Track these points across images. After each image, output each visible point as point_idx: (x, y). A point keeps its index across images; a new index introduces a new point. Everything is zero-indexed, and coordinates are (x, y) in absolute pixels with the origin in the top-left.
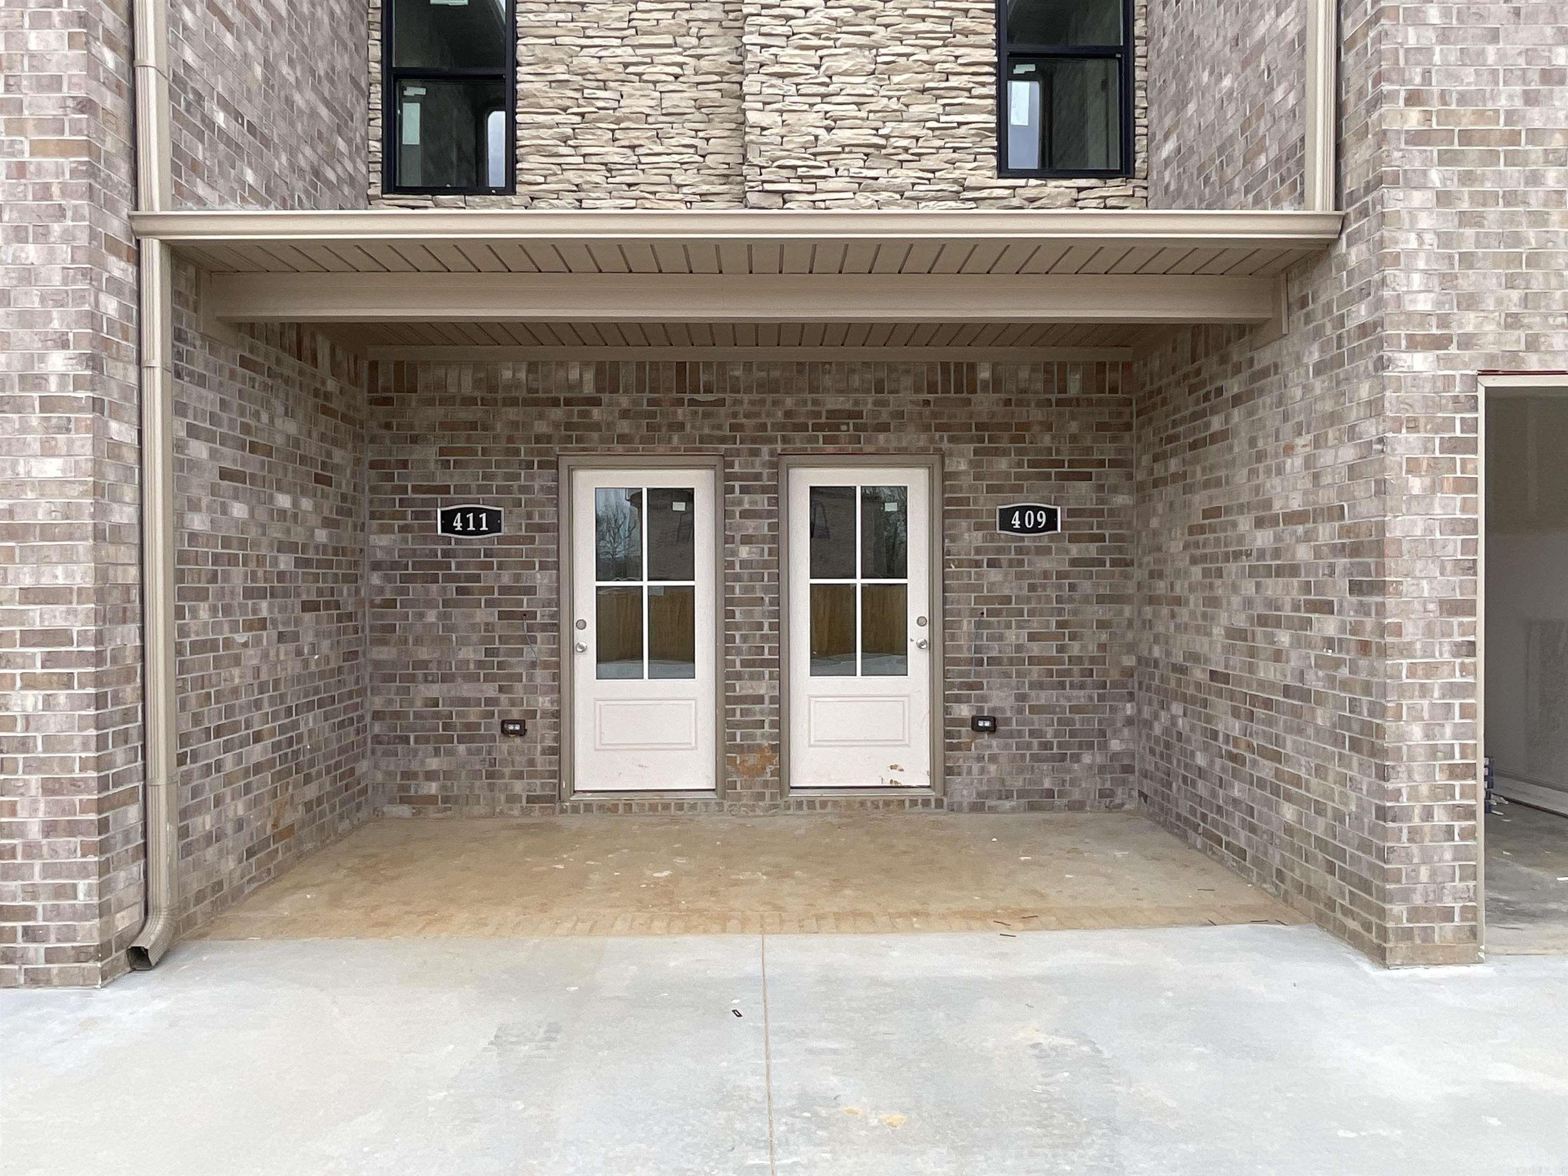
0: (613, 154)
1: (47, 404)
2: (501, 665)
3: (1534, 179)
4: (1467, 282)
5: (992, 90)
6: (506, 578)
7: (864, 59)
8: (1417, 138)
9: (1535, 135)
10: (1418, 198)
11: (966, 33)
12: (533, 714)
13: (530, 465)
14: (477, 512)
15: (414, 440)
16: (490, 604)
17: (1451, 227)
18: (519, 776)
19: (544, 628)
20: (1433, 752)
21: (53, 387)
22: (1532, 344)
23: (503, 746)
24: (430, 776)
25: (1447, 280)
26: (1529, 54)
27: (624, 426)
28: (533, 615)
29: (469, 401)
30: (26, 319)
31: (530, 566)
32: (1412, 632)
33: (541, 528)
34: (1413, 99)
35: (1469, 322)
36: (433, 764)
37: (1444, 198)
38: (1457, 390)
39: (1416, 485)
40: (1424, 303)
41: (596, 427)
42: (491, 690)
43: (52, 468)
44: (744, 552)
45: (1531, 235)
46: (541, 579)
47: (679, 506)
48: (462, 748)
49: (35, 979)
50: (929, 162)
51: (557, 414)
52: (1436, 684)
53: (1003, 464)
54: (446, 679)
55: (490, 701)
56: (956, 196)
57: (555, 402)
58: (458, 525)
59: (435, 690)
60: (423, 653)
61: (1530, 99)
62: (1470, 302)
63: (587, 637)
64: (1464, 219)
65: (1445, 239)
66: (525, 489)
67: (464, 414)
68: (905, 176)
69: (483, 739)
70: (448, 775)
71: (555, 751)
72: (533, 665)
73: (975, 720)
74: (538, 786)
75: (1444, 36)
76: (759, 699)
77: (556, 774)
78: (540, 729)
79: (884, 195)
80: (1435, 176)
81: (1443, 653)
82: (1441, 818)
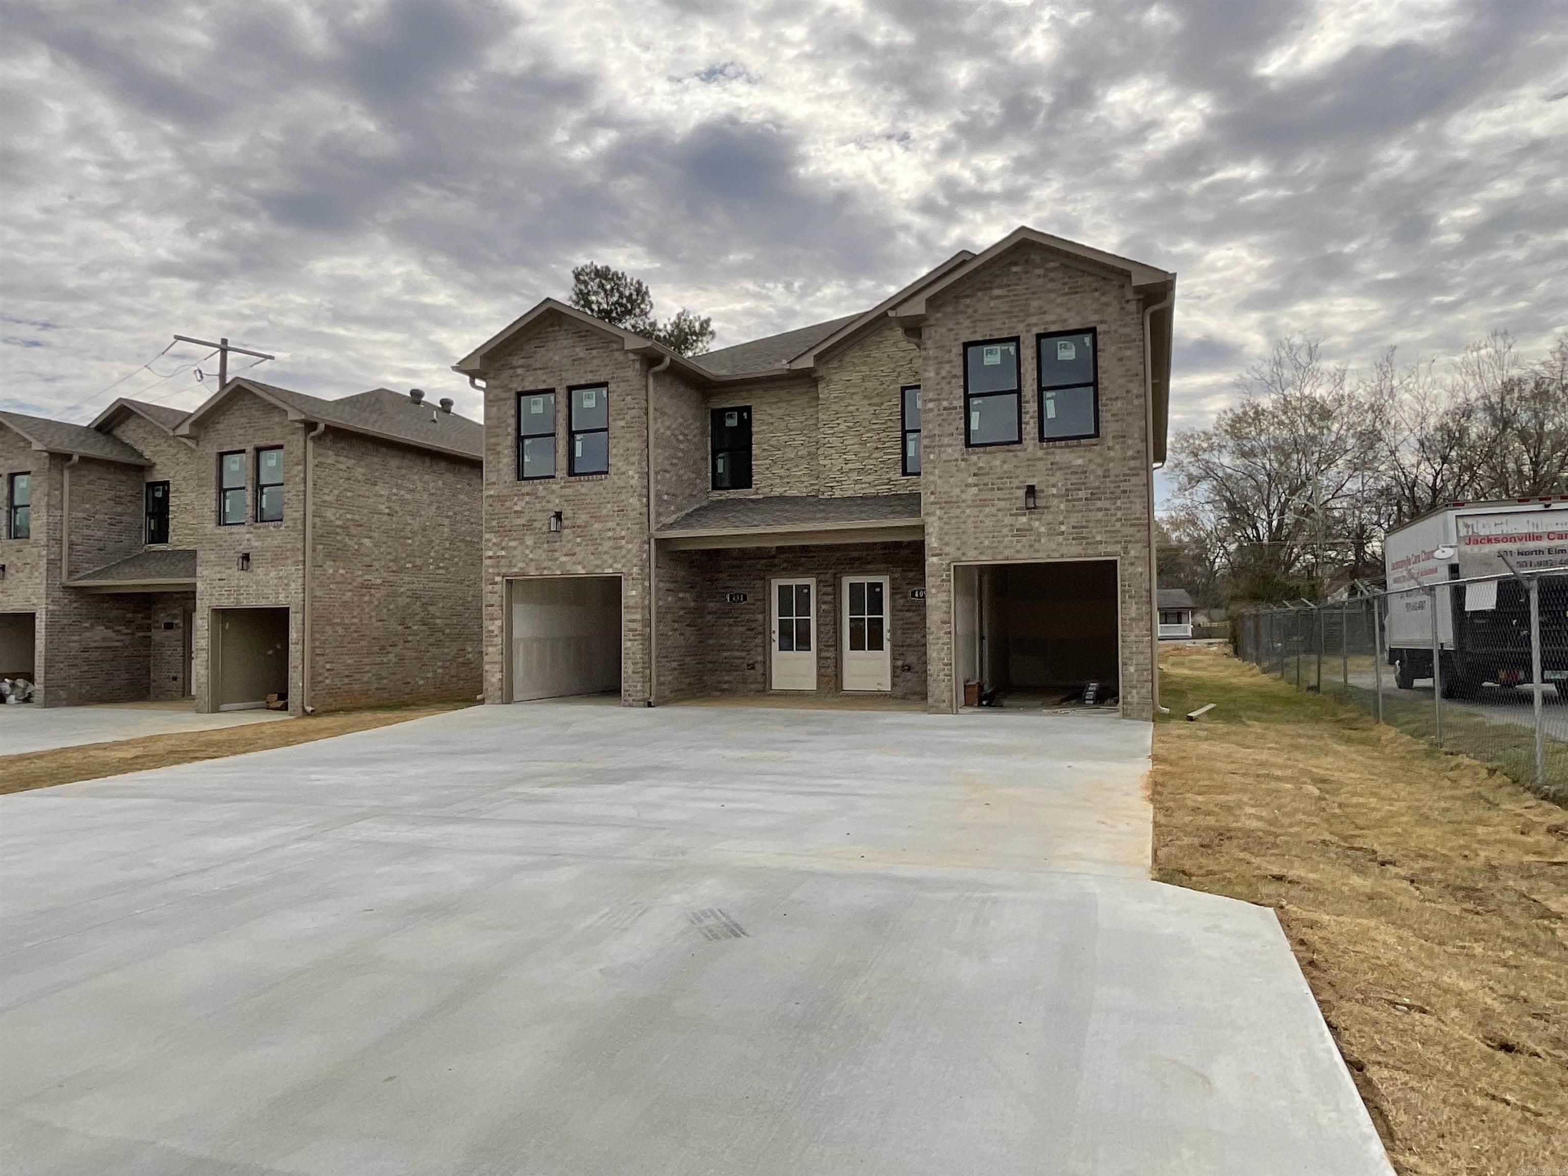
0: (782, 472)
1: (633, 579)
2: (747, 646)
3: (964, 512)
4: (947, 539)
6: (747, 617)
7: (856, 440)
8: (933, 503)
9: (964, 501)
10: (933, 518)
11: (891, 427)
12: (757, 662)
13: (757, 579)
14: (740, 595)
15: (721, 572)
16: (743, 625)
17: (942, 525)
18: (752, 683)
19: (762, 633)
20: (939, 659)
21: (634, 576)
22: (964, 554)
23: (747, 673)
24: (726, 682)
25: (941, 539)
26: (962, 481)
27: (785, 565)
28: (756, 629)
29: (736, 559)
30: (628, 561)
31: (755, 613)
32: (933, 629)
33: (758, 600)
34: (932, 493)
35: (947, 549)
36: (726, 678)
37: (940, 518)
38: (944, 567)
39: (934, 591)
40: (935, 545)
41: (777, 565)
42: (744, 654)
43: (634, 593)
44: (824, 607)
45: (963, 526)
46: (760, 617)
47: (806, 591)
48: (734, 673)
50: (879, 473)
51: (763, 561)
52: (941, 642)
53: (911, 575)
54: (730, 650)
55: (743, 658)
56: (887, 484)
58: (734, 599)
59: (726, 654)
60: (723, 642)
61: (962, 492)
62: (947, 544)
63: (776, 636)
64: (945, 523)
65: (941, 529)
66: (754, 587)
67: (735, 563)
68: (871, 478)
69: (742, 670)
70: (731, 682)
71: (764, 674)
72: (756, 646)
73: (903, 666)
74: (759, 687)
75: (940, 477)
76: (829, 658)
77: (766, 683)
78: (759, 667)
79: (863, 486)
80: (938, 512)
81: (941, 634)
82: (942, 677)
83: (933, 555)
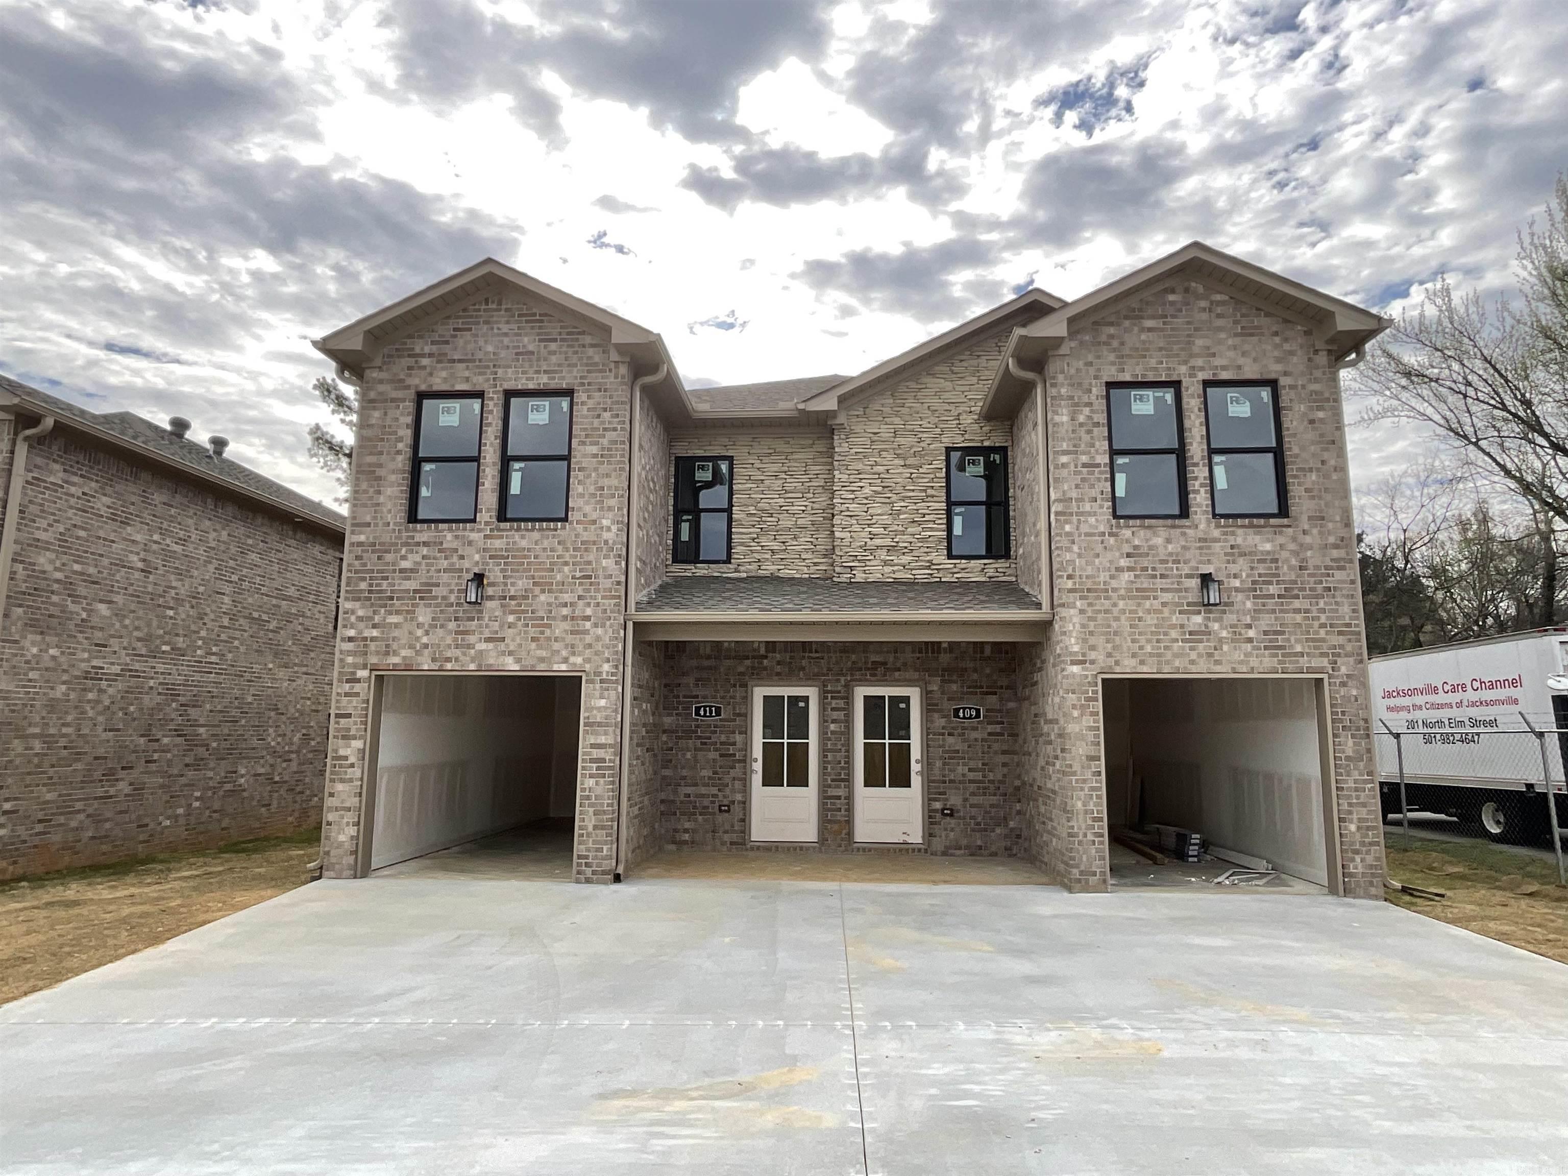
0: (775, 546)
1: (602, 681)
2: (719, 779)
3: (1115, 605)
4: (1092, 641)
5: (945, 521)
6: (723, 738)
7: (887, 508)
8: (1071, 591)
9: (1115, 590)
10: (1072, 611)
11: (933, 496)
12: (733, 802)
13: (735, 686)
14: (711, 707)
15: (683, 674)
16: (716, 750)
17: (1085, 622)
18: (726, 832)
19: (739, 761)
20: (1086, 812)
21: (604, 676)
22: (1117, 663)
23: (720, 818)
24: (686, 831)
25: (1085, 641)
26: (1111, 562)
27: (778, 669)
28: (734, 755)
29: (709, 657)
30: (597, 653)
31: (734, 732)
32: (1076, 767)
33: (739, 715)
34: (1070, 577)
35: (1093, 655)
36: (687, 825)
37: (1082, 612)
38: (1089, 679)
39: (1076, 713)
40: (1076, 648)
41: (765, 669)
42: (714, 791)
43: (603, 703)
44: (833, 727)
45: (1114, 624)
46: (738, 738)
47: (802, 704)
48: (700, 818)
49: (588, 881)
50: (915, 553)
51: (748, 662)
52: (1086, 786)
53: (954, 687)
54: (696, 785)
55: (714, 796)
56: (928, 568)
57: (747, 658)
58: (702, 713)
59: (689, 790)
60: (684, 773)
61: (1112, 577)
62: (1093, 648)
63: (758, 766)
64: (1090, 619)
65: (1083, 626)
66: (733, 697)
67: (706, 663)
68: (905, 559)
69: (710, 814)
70: (694, 831)
71: (743, 820)
72: (734, 779)
73: (943, 810)
74: (735, 837)
75: (1080, 556)
76: (839, 798)
77: (743, 832)
78: (736, 808)
79: (896, 568)
80: (1078, 603)
81: (1088, 775)
82: (1090, 837)
83: (1073, 663)
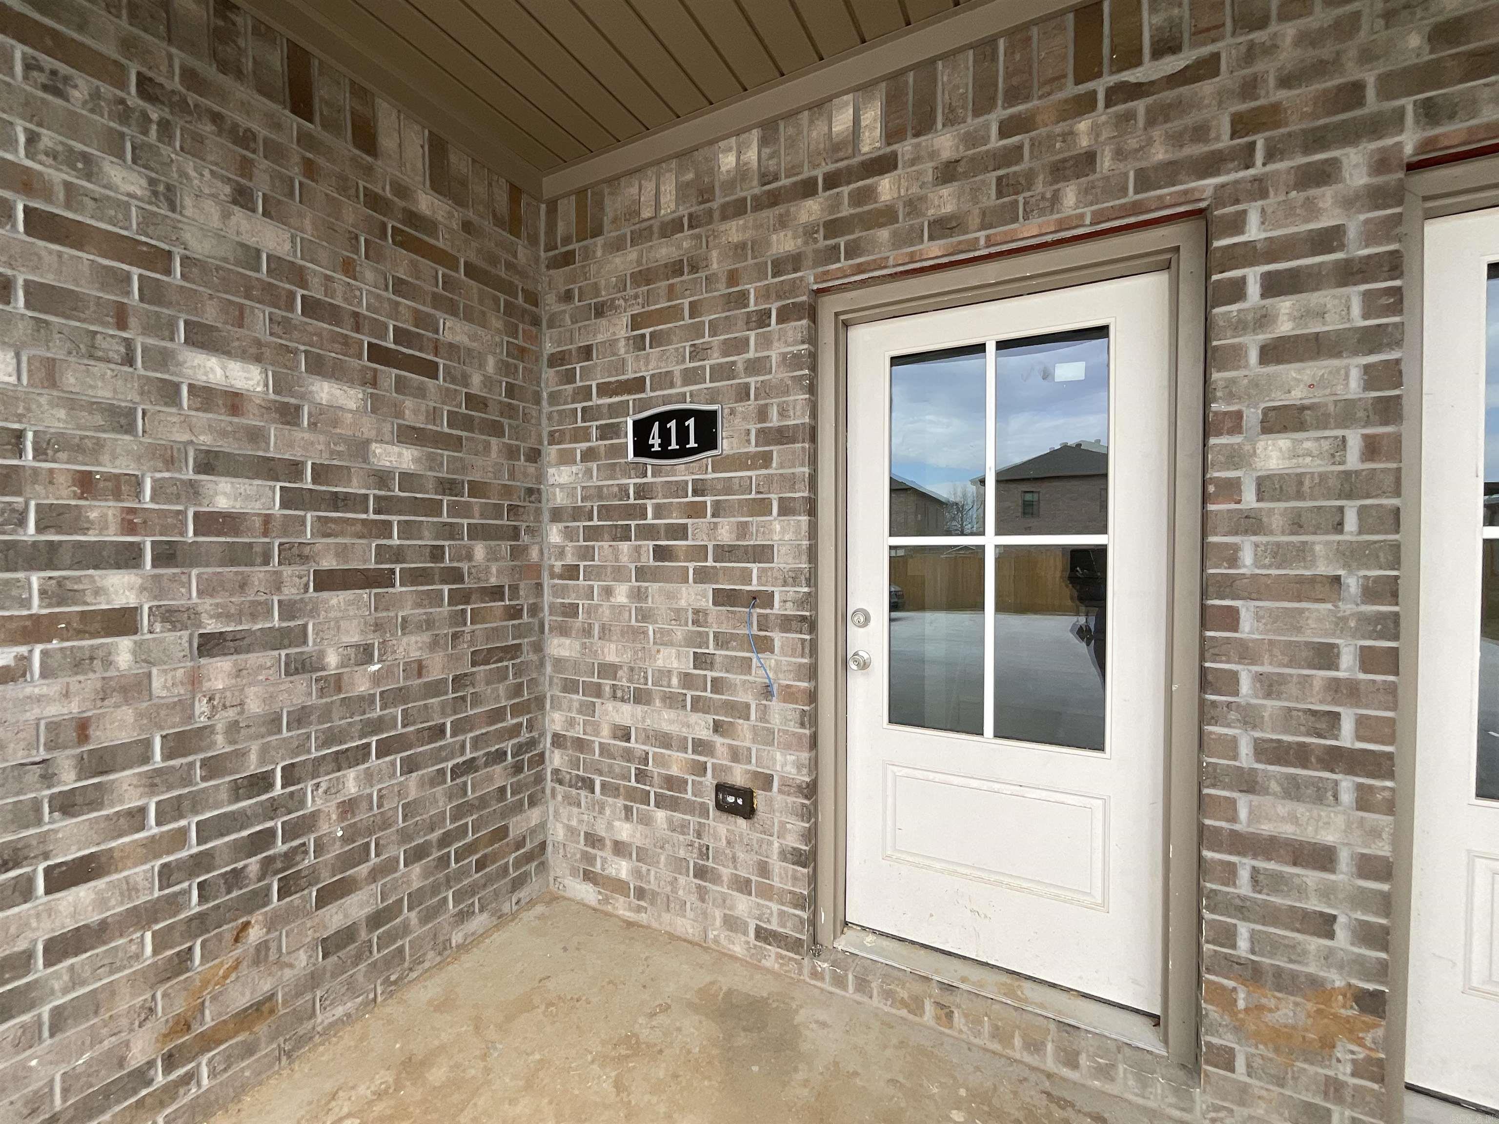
2: (717, 685)
6: (725, 534)
12: (767, 781)
13: (763, 319)
14: (681, 416)
15: (600, 311)
16: (702, 576)
18: (743, 886)
19: (786, 623)
23: (720, 828)
24: (620, 849)
27: (945, 199)
28: (767, 599)
29: (673, 227)
31: (761, 507)
33: (782, 436)
36: (625, 831)
42: (701, 726)
46: (781, 533)
48: (661, 816)
51: (810, 209)
54: (641, 697)
55: (701, 746)
57: (808, 189)
58: (655, 442)
59: (625, 714)
60: (611, 653)
66: (756, 367)
67: (665, 252)
69: (689, 808)
70: (642, 855)
71: (804, 859)
72: (767, 691)
74: (774, 915)
77: (811, 902)
78: (778, 813)
